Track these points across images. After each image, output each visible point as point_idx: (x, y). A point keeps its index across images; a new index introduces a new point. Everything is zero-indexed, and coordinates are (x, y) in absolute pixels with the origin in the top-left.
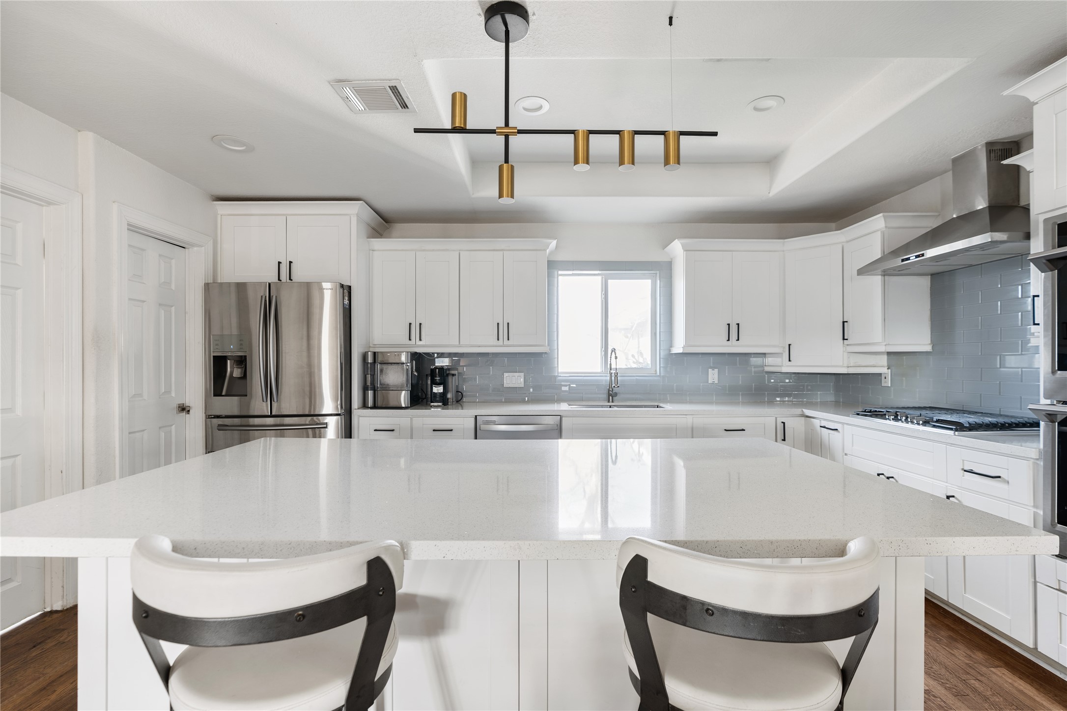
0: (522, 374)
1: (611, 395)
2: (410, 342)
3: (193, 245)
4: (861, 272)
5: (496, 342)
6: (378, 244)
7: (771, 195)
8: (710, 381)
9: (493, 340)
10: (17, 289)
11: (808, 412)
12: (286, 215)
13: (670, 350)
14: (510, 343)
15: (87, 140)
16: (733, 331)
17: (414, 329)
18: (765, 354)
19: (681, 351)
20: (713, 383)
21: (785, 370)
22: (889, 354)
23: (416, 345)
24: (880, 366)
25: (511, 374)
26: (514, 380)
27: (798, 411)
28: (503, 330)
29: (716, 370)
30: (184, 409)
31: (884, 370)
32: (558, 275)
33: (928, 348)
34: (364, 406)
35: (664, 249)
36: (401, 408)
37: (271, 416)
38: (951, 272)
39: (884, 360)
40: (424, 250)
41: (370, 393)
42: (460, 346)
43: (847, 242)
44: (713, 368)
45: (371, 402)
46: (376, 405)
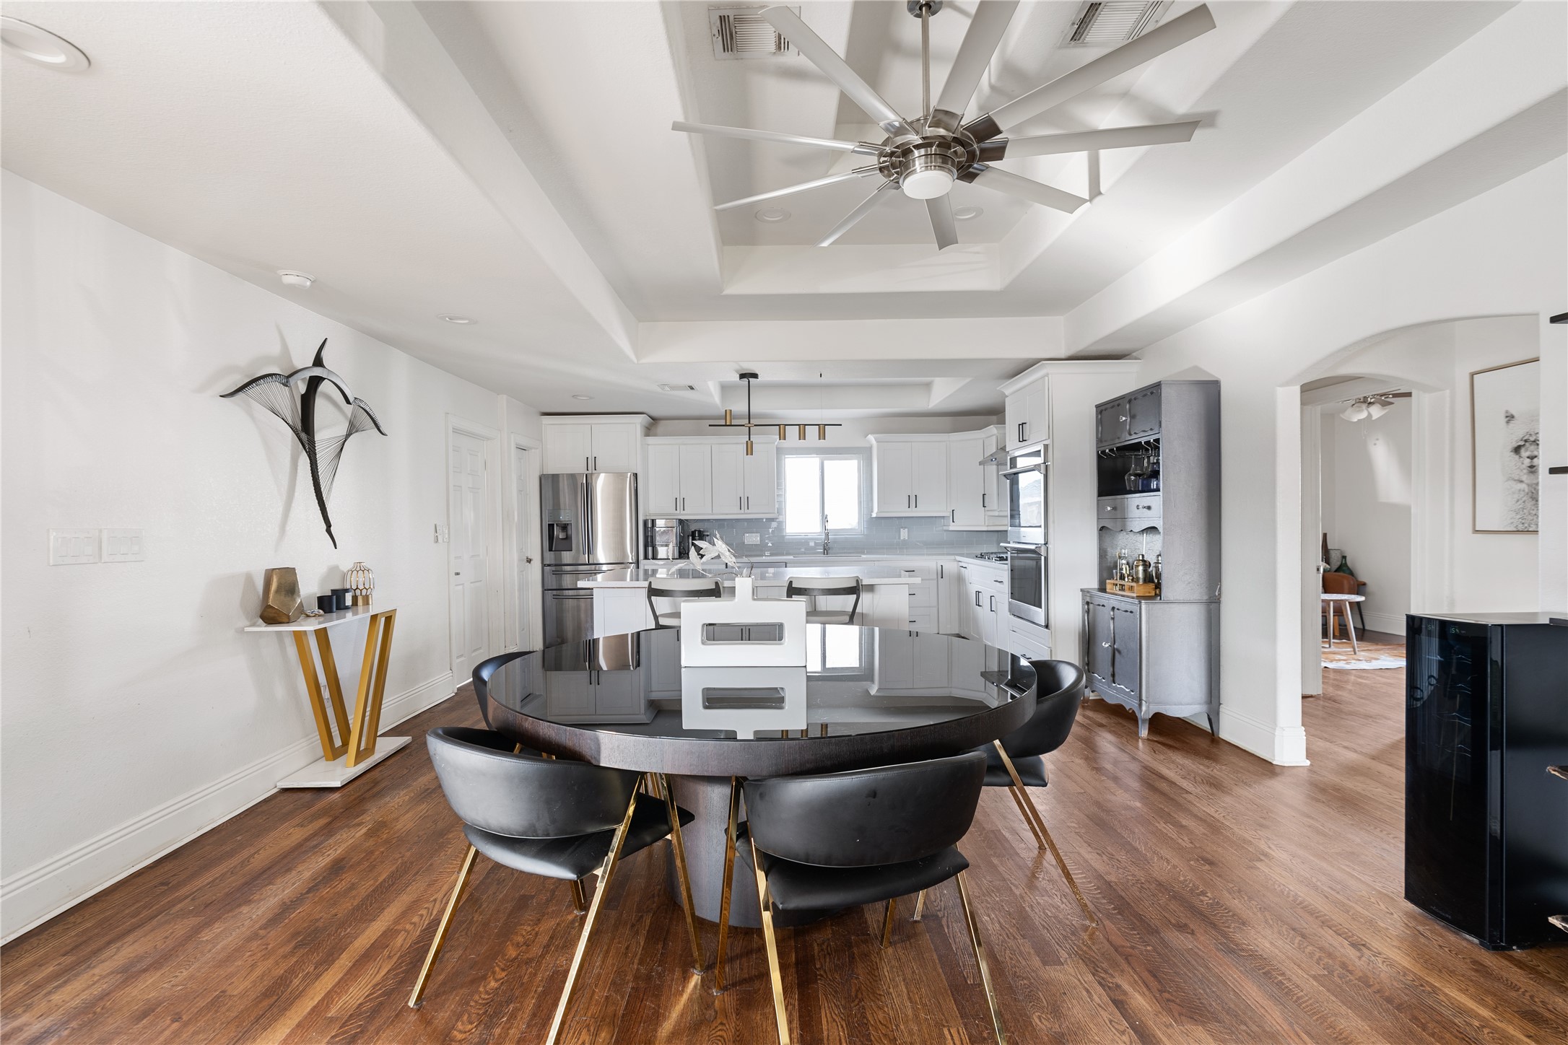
0: (758, 535)
1: (826, 549)
2: (676, 512)
3: (531, 448)
5: (739, 511)
6: (651, 440)
7: (930, 407)
8: (902, 538)
9: (737, 510)
10: (479, 489)
12: (591, 425)
13: (871, 515)
14: (749, 511)
15: (503, 399)
16: (913, 501)
17: (679, 502)
18: (936, 517)
19: (878, 516)
20: (904, 540)
21: (951, 528)
23: (680, 514)
25: (750, 534)
26: (752, 538)
28: (744, 502)
29: (906, 530)
30: (529, 561)
32: (785, 458)
34: (646, 557)
35: (865, 437)
37: (589, 564)
40: (685, 444)
41: (650, 549)
42: (712, 514)
43: (987, 438)
44: (904, 528)
45: (650, 555)
46: (654, 558)
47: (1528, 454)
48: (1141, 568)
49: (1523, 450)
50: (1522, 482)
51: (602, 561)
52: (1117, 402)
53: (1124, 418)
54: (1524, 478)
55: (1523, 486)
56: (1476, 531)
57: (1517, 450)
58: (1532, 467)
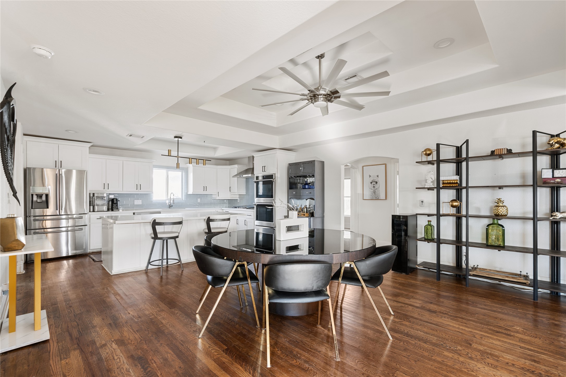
0: (141, 200)
1: (170, 206)
2: (104, 190)
4: (233, 177)
5: (136, 190)
6: (92, 156)
7: (215, 156)
8: (198, 202)
9: (134, 190)
11: (223, 208)
12: (58, 144)
13: (188, 193)
14: (140, 190)
16: (205, 188)
17: (106, 185)
18: (212, 194)
19: (192, 193)
21: (217, 198)
22: (239, 195)
23: (106, 191)
24: (237, 197)
25: (137, 200)
26: (138, 202)
27: (221, 208)
28: (138, 187)
31: (238, 198)
33: (245, 194)
34: (90, 211)
35: (186, 164)
36: (104, 211)
37: (59, 215)
38: (249, 178)
39: (238, 196)
40: (109, 159)
41: (92, 207)
42: (123, 191)
43: (231, 168)
44: (199, 198)
45: (92, 210)
46: (94, 211)
47: (373, 184)
48: (305, 209)
49: (372, 183)
50: (372, 189)
51: (74, 213)
52: (298, 164)
53: (301, 168)
54: (373, 189)
55: (372, 190)
56: (363, 199)
57: (371, 183)
58: (374, 186)
